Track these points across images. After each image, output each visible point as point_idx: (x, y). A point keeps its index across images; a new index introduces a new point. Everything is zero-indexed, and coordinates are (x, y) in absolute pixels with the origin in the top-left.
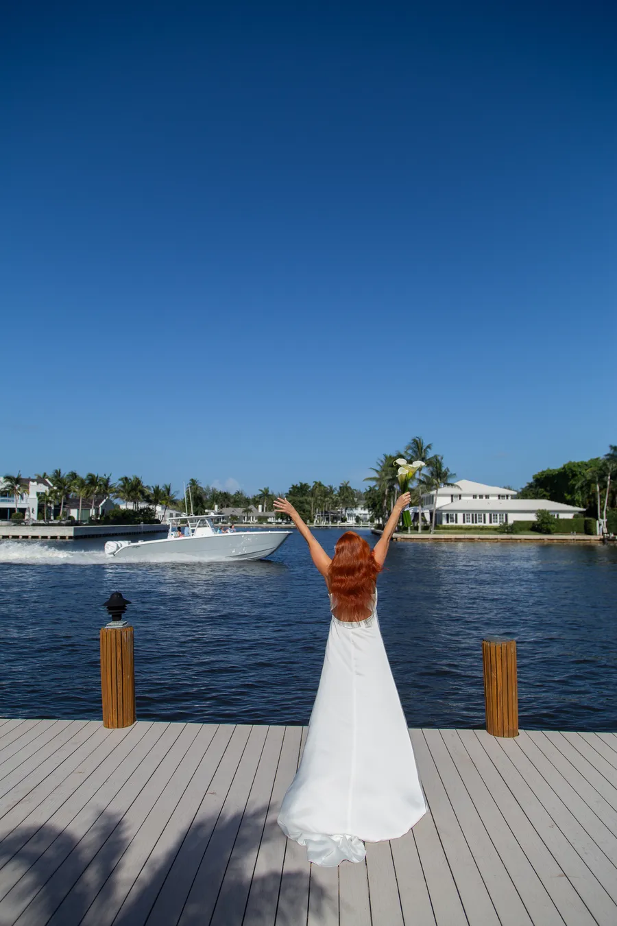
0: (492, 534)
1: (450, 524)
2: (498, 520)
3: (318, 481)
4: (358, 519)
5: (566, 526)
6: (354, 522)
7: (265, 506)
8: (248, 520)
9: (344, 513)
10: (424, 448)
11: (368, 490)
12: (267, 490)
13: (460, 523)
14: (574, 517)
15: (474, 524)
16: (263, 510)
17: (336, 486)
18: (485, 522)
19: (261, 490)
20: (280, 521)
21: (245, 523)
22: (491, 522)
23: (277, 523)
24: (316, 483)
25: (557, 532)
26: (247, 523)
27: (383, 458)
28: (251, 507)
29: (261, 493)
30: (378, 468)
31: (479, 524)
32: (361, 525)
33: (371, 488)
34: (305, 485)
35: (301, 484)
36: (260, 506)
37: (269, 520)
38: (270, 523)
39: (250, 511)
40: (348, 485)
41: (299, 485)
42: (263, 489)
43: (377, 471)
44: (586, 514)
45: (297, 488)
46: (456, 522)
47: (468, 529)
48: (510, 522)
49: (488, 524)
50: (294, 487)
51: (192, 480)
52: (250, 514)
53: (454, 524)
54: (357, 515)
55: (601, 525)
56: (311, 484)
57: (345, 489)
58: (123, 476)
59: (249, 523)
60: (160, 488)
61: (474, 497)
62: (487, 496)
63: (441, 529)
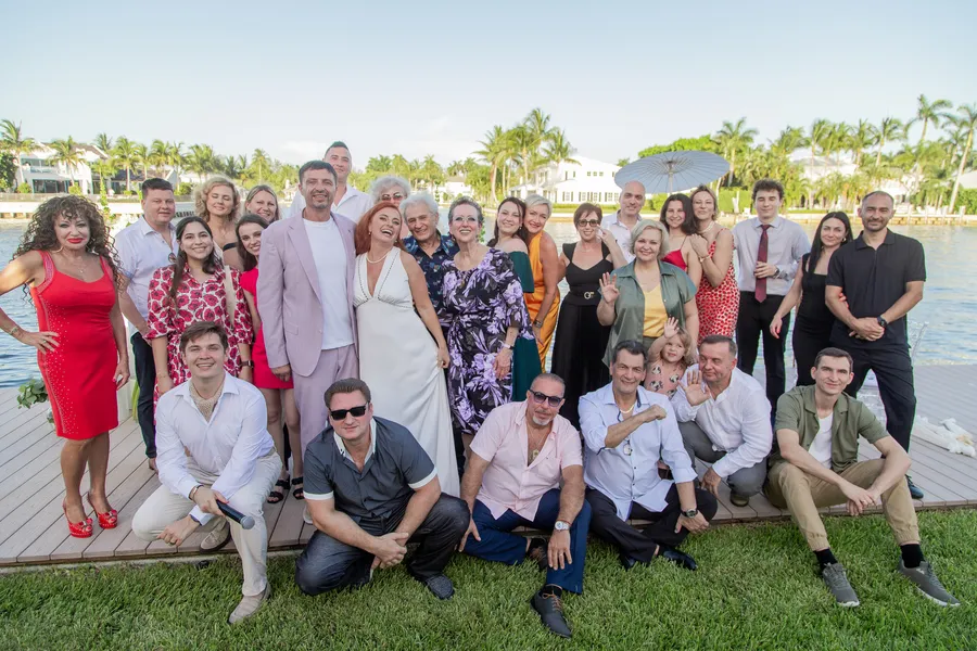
1: (566, 202)
3: (398, 155)
10: (543, 119)
13: (576, 201)
17: (422, 160)
18: (600, 200)
22: (606, 201)
24: (396, 156)
30: (488, 142)
33: (455, 163)
34: (386, 159)
35: (381, 156)
41: (379, 159)
45: (376, 162)
46: (572, 200)
50: (373, 160)
51: (257, 150)
53: (570, 202)
57: (431, 163)
58: (193, 145)
60: (235, 160)
61: (589, 174)
62: (601, 174)
63: (558, 208)
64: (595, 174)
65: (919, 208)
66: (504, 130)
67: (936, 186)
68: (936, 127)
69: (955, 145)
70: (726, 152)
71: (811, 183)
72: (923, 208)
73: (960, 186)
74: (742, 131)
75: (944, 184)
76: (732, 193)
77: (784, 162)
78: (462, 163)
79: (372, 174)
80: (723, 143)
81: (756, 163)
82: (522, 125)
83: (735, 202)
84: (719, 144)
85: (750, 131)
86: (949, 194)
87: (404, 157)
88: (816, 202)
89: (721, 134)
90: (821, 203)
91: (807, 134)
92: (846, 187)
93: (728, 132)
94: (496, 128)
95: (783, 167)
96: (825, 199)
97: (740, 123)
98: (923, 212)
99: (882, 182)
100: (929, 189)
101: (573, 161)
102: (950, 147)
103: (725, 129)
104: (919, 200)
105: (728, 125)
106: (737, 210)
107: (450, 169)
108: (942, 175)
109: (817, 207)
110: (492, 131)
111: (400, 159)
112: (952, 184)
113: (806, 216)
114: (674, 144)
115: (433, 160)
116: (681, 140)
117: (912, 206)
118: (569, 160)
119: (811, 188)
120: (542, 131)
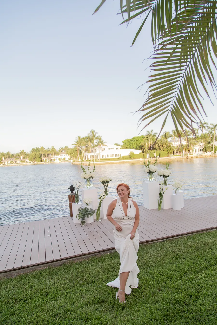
0: (117, 160)
1: (103, 158)
2: (118, 156)
3: (42, 146)
5: (138, 156)
6: (58, 160)
7: (23, 156)
8: (17, 162)
9: (54, 157)
10: (95, 133)
12: (23, 151)
13: (106, 158)
14: (140, 153)
15: (111, 158)
18: (114, 157)
19: (21, 151)
20: (30, 162)
21: (16, 164)
22: (116, 157)
23: (29, 163)
24: (41, 147)
25: (136, 159)
28: (18, 157)
29: (21, 152)
30: (76, 141)
31: (112, 158)
34: (38, 148)
35: (36, 147)
36: (21, 157)
38: (27, 163)
42: (22, 151)
44: (143, 152)
45: (35, 149)
46: (105, 157)
47: (109, 160)
48: (122, 156)
49: (115, 157)
50: (33, 149)
53: (105, 158)
55: (148, 156)
57: (53, 149)
61: (109, 149)
62: (113, 149)
63: (101, 160)
64: (111, 149)
65: (205, 152)
66: (81, 137)
67: (208, 146)
68: (205, 130)
69: (210, 134)
70: (150, 140)
71: (175, 147)
72: (206, 153)
73: (215, 146)
74: (153, 133)
75: (210, 145)
76: (153, 151)
77: (166, 142)
79: (33, 153)
80: (148, 137)
81: (158, 143)
83: (155, 154)
84: (147, 138)
85: (155, 133)
86: (212, 148)
88: (177, 153)
89: (147, 135)
90: (179, 153)
91: (171, 133)
92: (185, 148)
93: (149, 134)
94: (79, 137)
95: (166, 143)
96: (179, 152)
97: (152, 131)
98: (207, 153)
99: (194, 146)
100: (207, 147)
101: (105, 145)
102: (209, 135)
103: (147, 133)
104: (205, 150)
105: (148, 132)
106: (155, 157)
107: (60, 150)
108: (209, 143)
109: (177, 154)
110: (77, 137)
111: (42, 148)
112: (212, 145)
113: (175, 157)
114: (133, 138)
115: (54, 147)
116: (135, 137)
117: (203, 152)
118: (104, 145)
119: (175, 148)
120: (94, 136)
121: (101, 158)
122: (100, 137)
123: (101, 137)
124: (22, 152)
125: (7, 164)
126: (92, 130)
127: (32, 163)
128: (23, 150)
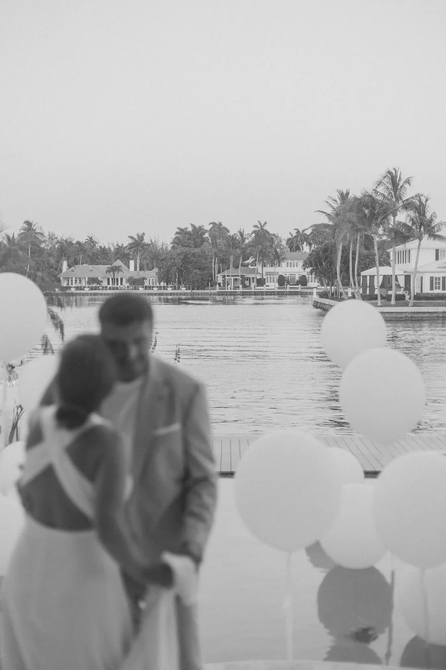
1: (435, 292)
3: (217, 222)
4: (282, 281)
6: (277, 285)
7: (138, 261)
8: (114, 283)
9: (260, 271)
11: (294, 234)
12: (141, 238)
16: (136, 269)
19: (131, 237)
20: (162, 284)
21: (110, 289)
24: (214, 224)
26: (114, 289)
27: (336, 196)
28: (119, 263)
29: (132, 241)
32: (288, 290)
33: (298, 232)
35: (193, 226)
36: (132, 263)
37: (147, 284)
38: (150, 288)
39: (117, 269)
40: (265, 228)
41: (190, 229)
42: (136, 237)
43: (328, 215)
50: (182, 232)
51: (28, 223)
52: (119, 276)
54: (280, 274)
56: (208, 227)
57: (262, 236)
59: (117, 289)
63: (420, 298)
66: (351, 195)
78: (308, 232)
79: (179, 251)
82: (370, 192)
87: (224, 225)
94: (342, 194)
107: (290, 242)
111: (218, 229)
120: (398, 198)
121: (427, 290)
122: (420, 201)
123: (427, 200)
124: (138, 244)
125: (77, 288)
126: (393, 172)
127: (170, 290)
128: (140, 233)
